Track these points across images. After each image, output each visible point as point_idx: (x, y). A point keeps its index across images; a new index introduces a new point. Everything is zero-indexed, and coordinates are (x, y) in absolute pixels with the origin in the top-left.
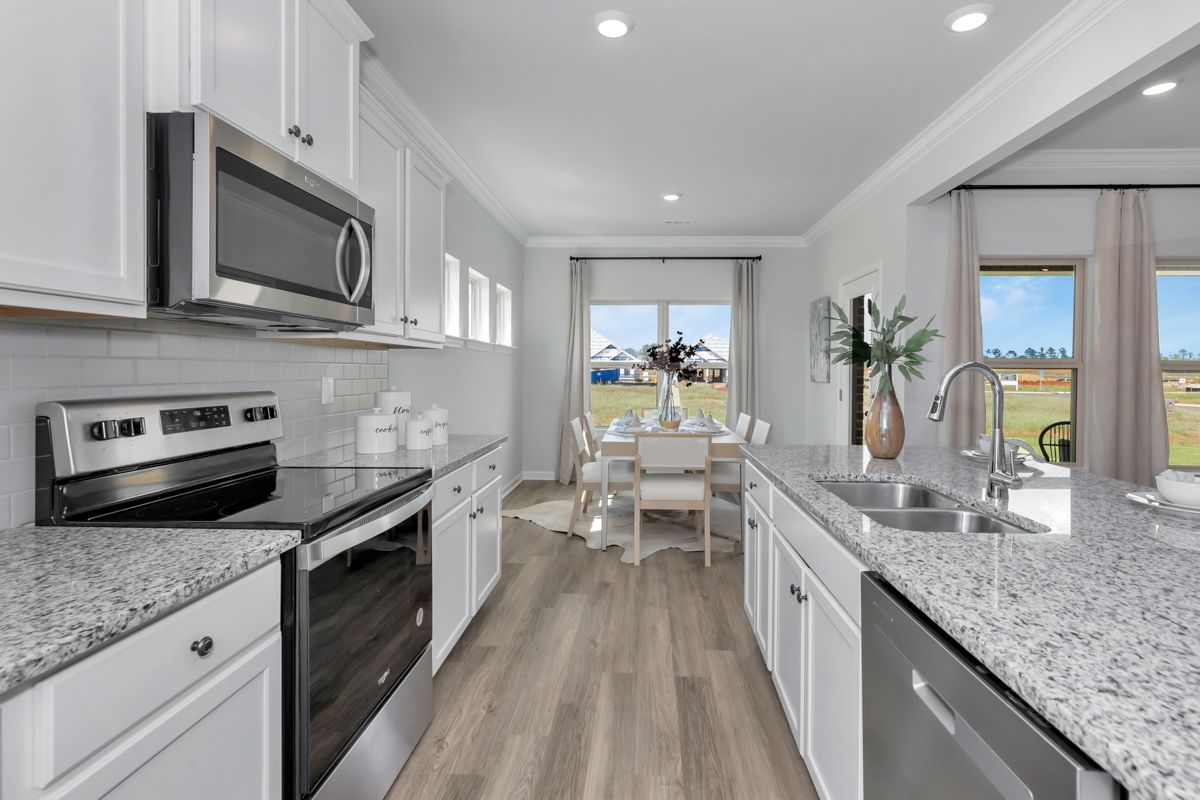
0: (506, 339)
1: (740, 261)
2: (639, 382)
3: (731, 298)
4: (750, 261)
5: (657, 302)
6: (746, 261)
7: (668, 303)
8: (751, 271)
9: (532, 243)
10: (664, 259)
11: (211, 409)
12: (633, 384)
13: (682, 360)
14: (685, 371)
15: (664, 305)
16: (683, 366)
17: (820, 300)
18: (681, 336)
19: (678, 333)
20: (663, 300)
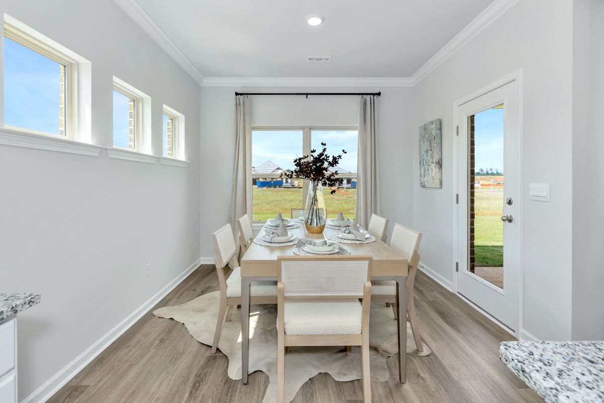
0: (181, 155)
1: (365, 96)
2: (293, 187)
3: (358, 125)
4: (372, 96)
5: (302, 128)
6: (369, 96)
7: (311, 128)
8: (373, 103)
9: (207, 82)
10: (307, 94)
12: (289, 188)
13: (326, 169)
14: (329, 179)
15: (308, 130)
16: (327, 174)
17: (432, 123)
18: (324, 147)
19: (322, 144)
20: (307, 127)
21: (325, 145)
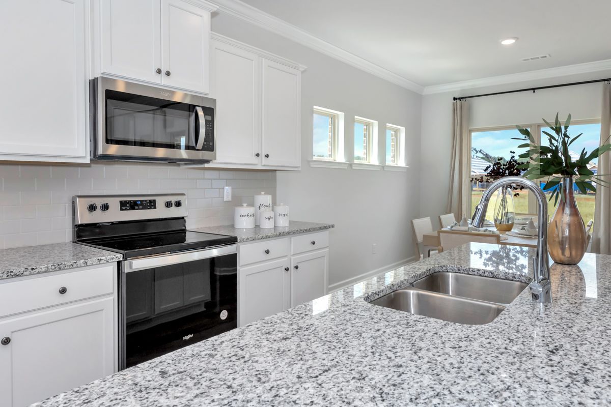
0: (402, 162)
5: (529, 126)
9: (427, 91)
10: (534, 89)
11: (146, 201)
15: (537, 128)
18: (513, 155)
19: (511, 152)
20: (534, 125)
21: (513, 153)
